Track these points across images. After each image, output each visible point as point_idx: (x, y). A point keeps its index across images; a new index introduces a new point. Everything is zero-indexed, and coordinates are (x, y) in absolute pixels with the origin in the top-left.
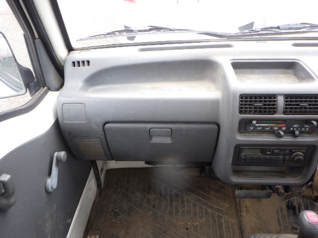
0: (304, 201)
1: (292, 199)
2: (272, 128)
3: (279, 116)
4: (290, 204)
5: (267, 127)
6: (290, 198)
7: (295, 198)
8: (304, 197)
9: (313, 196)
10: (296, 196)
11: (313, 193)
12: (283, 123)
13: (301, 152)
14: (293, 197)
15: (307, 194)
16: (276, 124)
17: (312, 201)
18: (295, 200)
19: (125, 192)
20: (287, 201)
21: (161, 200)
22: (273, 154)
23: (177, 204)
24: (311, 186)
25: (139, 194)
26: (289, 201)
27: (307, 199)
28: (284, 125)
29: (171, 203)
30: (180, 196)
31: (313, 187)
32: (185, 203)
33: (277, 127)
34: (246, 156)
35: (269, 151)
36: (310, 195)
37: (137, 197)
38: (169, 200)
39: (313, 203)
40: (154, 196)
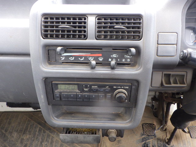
0: (158, 143)
1: (148, 141)
2: (86, 58)
3: (91, 41)
4: (146, 146)
5: (81, 57)
6: (146, 140)
7: (151, 140)
8: (159, 139)
9: (166, 139)
10: (152, 138)
11: (166, 137)
12: (99, 53)
13: (123, 89)
14: (149, 139)
15: (162, 138)
16: (91, 53)
17: (164, 143)
18: (151, 143)
19: (4, 132)
20: (143, 143)
21: (33, 140)
22: (91, 90)
23: (46, 144)
24: (166, 130)
25: (15, 135)
26: (145, 143)
27: (161, 141)
28: (101, 55)
29: (41, 143)
30: (51, 137)
31: (167, 131)
32: (54, 144)
33: (92, 57)
34: (61, 93)
35: (86, 87)
36: (164, 138)
37: (13, 137)
38: (41, 140)
39: (165, 146)
40: (28, 137)
